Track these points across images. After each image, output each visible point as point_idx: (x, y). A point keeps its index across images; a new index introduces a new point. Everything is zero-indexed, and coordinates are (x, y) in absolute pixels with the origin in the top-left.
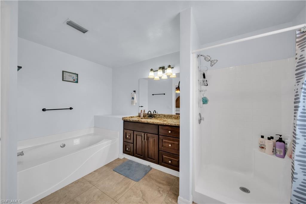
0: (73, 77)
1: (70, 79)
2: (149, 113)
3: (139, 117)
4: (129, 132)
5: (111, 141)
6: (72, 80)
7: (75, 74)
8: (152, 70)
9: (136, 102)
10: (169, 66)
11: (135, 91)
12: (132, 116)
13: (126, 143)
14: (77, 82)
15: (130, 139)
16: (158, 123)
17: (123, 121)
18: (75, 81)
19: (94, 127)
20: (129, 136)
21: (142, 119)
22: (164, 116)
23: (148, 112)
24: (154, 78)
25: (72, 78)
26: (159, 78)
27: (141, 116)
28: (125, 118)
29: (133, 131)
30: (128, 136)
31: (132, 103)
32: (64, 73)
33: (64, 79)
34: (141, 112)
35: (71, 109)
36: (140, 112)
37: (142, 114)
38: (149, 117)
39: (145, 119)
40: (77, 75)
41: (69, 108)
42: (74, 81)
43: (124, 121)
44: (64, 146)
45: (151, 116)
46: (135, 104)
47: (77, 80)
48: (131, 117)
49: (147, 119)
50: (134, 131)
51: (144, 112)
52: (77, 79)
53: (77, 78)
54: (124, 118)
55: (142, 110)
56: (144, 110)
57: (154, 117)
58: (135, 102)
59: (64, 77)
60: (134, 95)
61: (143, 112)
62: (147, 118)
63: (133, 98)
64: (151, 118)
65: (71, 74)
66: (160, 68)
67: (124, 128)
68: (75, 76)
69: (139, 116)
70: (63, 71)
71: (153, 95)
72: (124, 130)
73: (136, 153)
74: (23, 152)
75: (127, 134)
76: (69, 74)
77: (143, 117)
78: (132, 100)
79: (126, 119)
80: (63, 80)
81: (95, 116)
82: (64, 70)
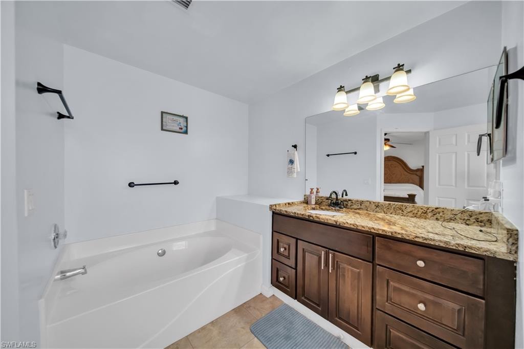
0: (180, 123)
1: (173, 126)
2: (334, 196)
3: (305, 205)
4: (284, 240)
5: (246, 255)
6: (177, 129)
7: (183, 117)
8: (341, 89)
9: (299, 170)
10: (399, 68)
11: (295, 147)
12: (290, 201)
13: (279, 265)
14: (186, 132)
15: (288, 257)
16: (373, 231)
17: (271, 213)
18: (183, 130)
19: (216, 219)
20: (285, 249)
21: (314, 209)
22: (377, 206)
23: (331, 195)
24: (344, 111)
25: (178, 125)
26: (357, 109)
27: (311, 201)
28: (275, 205)
29: (294, 240)
30: (282, 250)
31: (290, 172)
32: (164, 115)
33: (164, 128)
34: (311, 193)
35: (176, 183)
36: (308, 193)
37: (313, 196)
38: (329, 205)
39: (322, 209)
40: (186, 118)
41: (173, 182)
42: (180, 131)
43: (273, 212)
44: (164, 253)
45: (336, 203)
46: (295, 175)
47: (185, 129)
48: (289, 204)
49: (328, 210)
50: (297, 239)
51: (317, 192)
52: (187, 127)
53: (185, 125)
54: (274, 207)
55: (312, 189)
56: (318, 189)
57: (346, 207)
58: (297, 170)
59: (164, 123)
60: (294, 154)
61: (315, 193)
62: (327, 207)
63: (292, 162)
64: (337, 208)
65: (175, 118)
66: (366, 79)
67: (274, 230)
68: (182, 120)
69: (306, 202)
70: (162, 113)
71: (328, 155)
72: (274, 233)
73: (303, 295)
74: (86, 267)
75: (281, 244)
76: (171, 117)
77: (316, 203)
78: (290, 166)
79: (278, 208)
80: (162, 129)
81: (217, 198)
82: (164, 111)
